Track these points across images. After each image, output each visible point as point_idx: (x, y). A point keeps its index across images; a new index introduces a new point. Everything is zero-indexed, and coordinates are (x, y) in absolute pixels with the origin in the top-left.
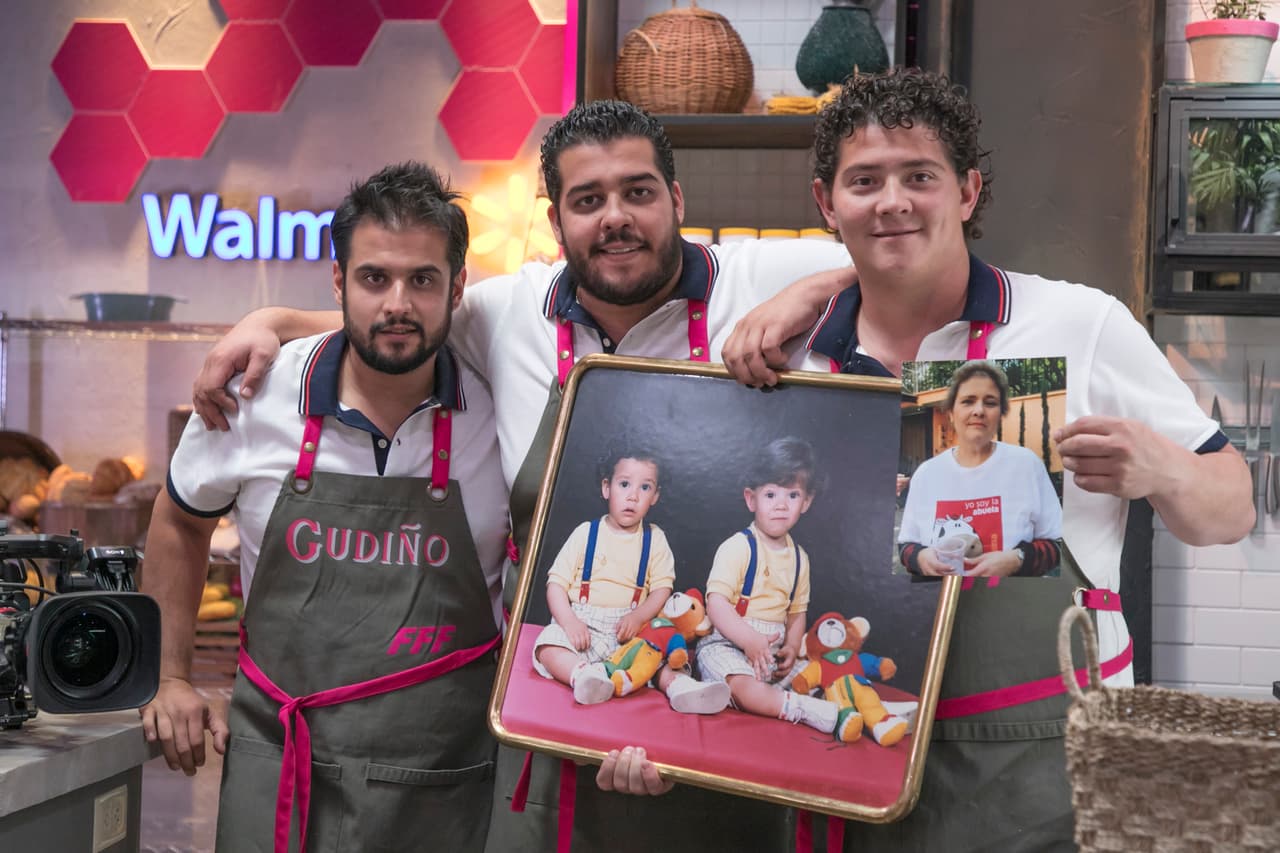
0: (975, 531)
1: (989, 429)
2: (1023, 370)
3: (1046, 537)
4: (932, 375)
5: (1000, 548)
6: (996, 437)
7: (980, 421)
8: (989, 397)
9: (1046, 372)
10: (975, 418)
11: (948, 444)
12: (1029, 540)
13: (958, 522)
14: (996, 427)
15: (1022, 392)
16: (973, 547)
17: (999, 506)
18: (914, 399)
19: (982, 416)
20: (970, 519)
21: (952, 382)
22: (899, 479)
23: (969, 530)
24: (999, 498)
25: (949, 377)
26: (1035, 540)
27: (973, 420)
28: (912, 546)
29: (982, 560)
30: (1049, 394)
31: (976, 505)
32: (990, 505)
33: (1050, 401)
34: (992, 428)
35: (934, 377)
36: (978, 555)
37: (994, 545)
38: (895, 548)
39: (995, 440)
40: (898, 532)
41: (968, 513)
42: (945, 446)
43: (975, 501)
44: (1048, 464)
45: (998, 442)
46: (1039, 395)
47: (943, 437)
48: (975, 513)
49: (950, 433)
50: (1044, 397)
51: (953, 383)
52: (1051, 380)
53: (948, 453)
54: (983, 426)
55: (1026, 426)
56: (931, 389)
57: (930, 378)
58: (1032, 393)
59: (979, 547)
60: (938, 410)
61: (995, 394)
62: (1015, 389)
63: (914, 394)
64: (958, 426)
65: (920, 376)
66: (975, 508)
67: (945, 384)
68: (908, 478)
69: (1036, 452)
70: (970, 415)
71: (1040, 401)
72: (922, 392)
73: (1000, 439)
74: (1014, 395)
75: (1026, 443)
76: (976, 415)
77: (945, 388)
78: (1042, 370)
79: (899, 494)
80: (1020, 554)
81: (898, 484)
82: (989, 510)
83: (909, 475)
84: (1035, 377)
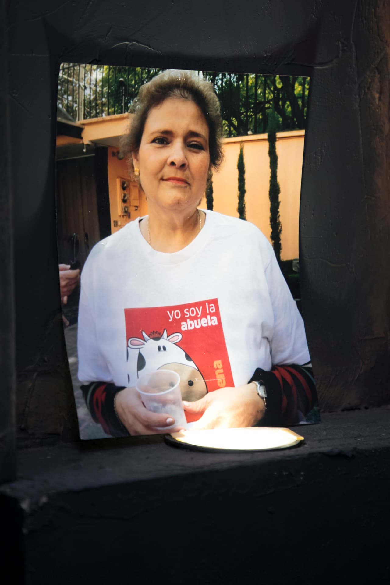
0: (188, 357)
1: (194, 188)
2: (243, 93)
3: (289, 361)
4: (105, 90)
5: (230, 383)
6: (204, 201)
7: (179, 175)
8: (193, 134)
9: (276, 100)
10: (173, 169)
11: (132, 210)
12: (267, 368)
13: (162, 342)
14: (205, 186)
15: (241, 130)
16: (191, 383)
17: (217, 314)
18: (78, 132)
19: (183, 166)
20: (177, 337)
21: (137, 104)
22: (61, 273)
23: (178, 355)
24: (215, 302)
25: (132, 96)
26: (274, 367)
27: (169, 172)
28: (103, 388)
29: (208, 404)
30: (279, 135)
31: (183, 314)
32: (204, 315)
33: (279, 146)
34: (199, 187)
35: (109, 95)
36: (202, 396)
37: (220, 378)
38: (78, 393)
39: (203, 207)
40: (76, 364)
41: (174, 327)
42: (127, 215)
43: (181, 308)
44: (277, 247)
45: (208, 212)
46: (265, 136)
47: (124, 201)
48: (184, 326)
49: (134, 193)
50: (272, 140)
51: (139, 107)
52: (282, 112)
53: (133, 226)
54: (185, 183)
55: (247, 187)
56: (104, 116)
57: (102, 95)
58: (255, 132)
59: (200, 384)
60: (116, 154)
61: (201, 129)
62: (231, 124)
63: (78, 122)
64: (146, 181)
65: (87, 92)
66: (184, 319)
67: (127, 108)
68: (76, 271)
69: (262, 230)
70: (164, 165)
71: (266, 146)
72: (89, 120)
73: (210, 206)
74: (230, 135)
75: (247, 214)
76: (173, 164)
77: (126, 114)
78: (270, 96)
79: (65, 299)
80: (258, 389)
81: (63, 283)
82: (204, 322)
83: (78, 265)
84: (259, 107)
